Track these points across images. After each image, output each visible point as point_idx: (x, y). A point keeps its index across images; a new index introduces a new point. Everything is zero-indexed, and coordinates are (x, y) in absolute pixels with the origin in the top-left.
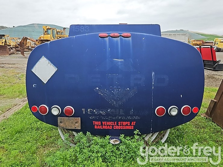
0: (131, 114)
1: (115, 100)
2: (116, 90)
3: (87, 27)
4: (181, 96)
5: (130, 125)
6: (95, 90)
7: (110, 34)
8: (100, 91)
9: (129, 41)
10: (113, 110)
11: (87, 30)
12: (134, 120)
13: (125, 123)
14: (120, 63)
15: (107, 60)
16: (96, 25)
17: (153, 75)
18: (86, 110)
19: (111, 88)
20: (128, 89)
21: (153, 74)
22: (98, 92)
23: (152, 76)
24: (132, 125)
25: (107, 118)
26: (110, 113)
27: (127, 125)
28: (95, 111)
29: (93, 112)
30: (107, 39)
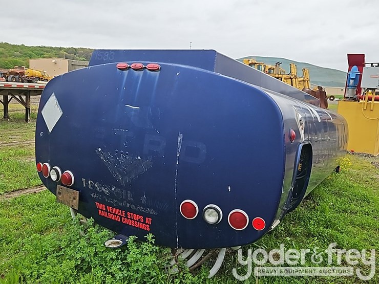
0: (143, 202)
1: (120, 173)
2: (123, 157)
3: (112, 54)
4: (229, 188)
5: (144, 222)
6: (97, 151)
7: (131, 64)
8: (102, 154)
9: (155, 77)
10: (118, 190)
11: (111, 58)
12: (149, 215)
13: (137, 217)
14: (133, 113)
15: (118, 105)
16: (124, 50)
17: (179, 140)
18: (87, 182)
19: (117, 152)
20: (139, 158)
21: (180, 137)
22: (100, 155)
23: (179, 142)
24: (147, 224)
25: (111, 200)
26: (115, 193)
27: (139, 221)
28: (96, 185)
29: (93, 187)
30: (126, 72)
